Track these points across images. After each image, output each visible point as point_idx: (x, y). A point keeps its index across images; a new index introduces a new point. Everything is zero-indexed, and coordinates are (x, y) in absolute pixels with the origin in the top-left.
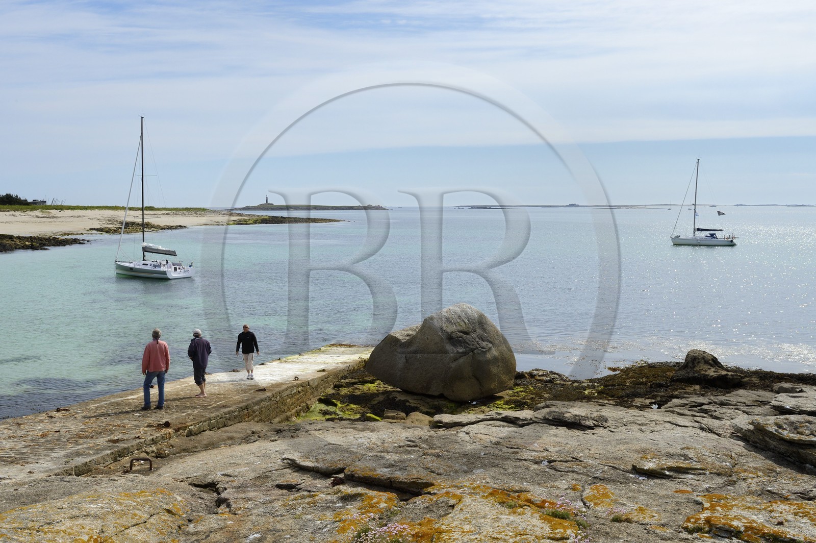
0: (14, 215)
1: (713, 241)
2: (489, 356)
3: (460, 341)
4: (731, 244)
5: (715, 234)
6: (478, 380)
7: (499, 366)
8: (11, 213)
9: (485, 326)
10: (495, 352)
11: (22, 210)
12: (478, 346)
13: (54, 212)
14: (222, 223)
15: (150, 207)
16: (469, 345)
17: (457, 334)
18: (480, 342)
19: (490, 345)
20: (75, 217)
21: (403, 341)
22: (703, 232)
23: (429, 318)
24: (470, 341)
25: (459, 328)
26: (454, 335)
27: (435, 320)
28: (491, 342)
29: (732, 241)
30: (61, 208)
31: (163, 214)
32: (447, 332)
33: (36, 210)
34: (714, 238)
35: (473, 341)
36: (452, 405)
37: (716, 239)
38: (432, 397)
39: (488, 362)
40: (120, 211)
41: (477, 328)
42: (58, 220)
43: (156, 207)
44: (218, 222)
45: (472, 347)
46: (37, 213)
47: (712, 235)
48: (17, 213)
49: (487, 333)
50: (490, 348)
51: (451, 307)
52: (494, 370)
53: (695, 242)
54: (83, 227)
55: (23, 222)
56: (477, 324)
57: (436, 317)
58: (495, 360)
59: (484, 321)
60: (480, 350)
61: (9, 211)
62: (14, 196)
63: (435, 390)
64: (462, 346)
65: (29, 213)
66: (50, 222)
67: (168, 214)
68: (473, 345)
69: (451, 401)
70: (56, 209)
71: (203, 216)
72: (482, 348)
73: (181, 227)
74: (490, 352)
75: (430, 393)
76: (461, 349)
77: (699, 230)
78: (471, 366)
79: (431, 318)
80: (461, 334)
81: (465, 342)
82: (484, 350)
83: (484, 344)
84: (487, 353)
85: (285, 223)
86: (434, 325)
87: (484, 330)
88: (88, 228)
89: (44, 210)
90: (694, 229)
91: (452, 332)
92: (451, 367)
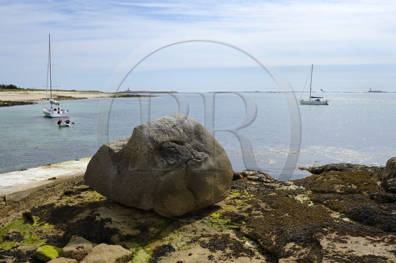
0: (10, 93)
1: (318, 102)
2: (204, 167)
3: (172, 152)
4: (326, 104)
5: (319, 99)
6: (192, 191)
7: (215, 176)
8: (9, 92)
9: (202, 136)
10: (211, 162)
11: (14, 91)
12: (192, 157)
13: (29, 92)
14: (104, 97)
15: (74, 90)
16: (182, 156)
17: (168, 144)
18: (195, 152)
19: (207, 155)
20: (38, 94)
21: (116, 152)
22: (314, 98)
23: (139, 127)
24: (183, 151)
25: (173, 138)
26: (165, 145)
27: (145, 129)
28: (206, 152)
29: (326, 103)
30: (32, 90)
31: (79, 93)
32: (157, 142)
33: (21, 91)
34: (319, 101)
35: (187, 152)
36: (162, 222)
37: (319, 102)
38: (142, 212)
39: (204, 173)
40: (59, 92)
41: (194, 137)
42: (29, 95)
43: (76, 90)
44: (103, 97)
45: (185, 158)
46: (21, 92)
47: (318, 100)
48: (12, 92)
49: (203, 143)
50: (206, 159)
51: (166, 117)
52: (210, 180)
53: (310, 103)
54: (39, 98)
55: (12, 96)
56: (193, 134)
57: (147, 126)
58: (212, 170)
59: (201, 131)
60: (195, 161)
61: (8, 91)
62: (14, 86)
63: (146, 204)
64: (174, 157)
65: (17, 92)
66: (25, 96)
67: (81, 93)
68: (187, 156)
69: (161, 217)
70: (30, 91)
71: (97, 94)
72: (197, 159)
73: (85, 98)
74: (206, 162)
75: (140, 207)
76: (172, 160)
77: (312, 97)
78: (184, 178)
79: (141, 127)
80: (174, 144)
81: (178, 153)
82: (199, 161)
83: (200, 154)
84: (203, 164)
85: (132, 97)
86: (144, 135)
87: (201, 140)
88: (42, 98)
89: (25, 91)
90: (310, 97)
91: (163, 142)
92: (161, 181)
